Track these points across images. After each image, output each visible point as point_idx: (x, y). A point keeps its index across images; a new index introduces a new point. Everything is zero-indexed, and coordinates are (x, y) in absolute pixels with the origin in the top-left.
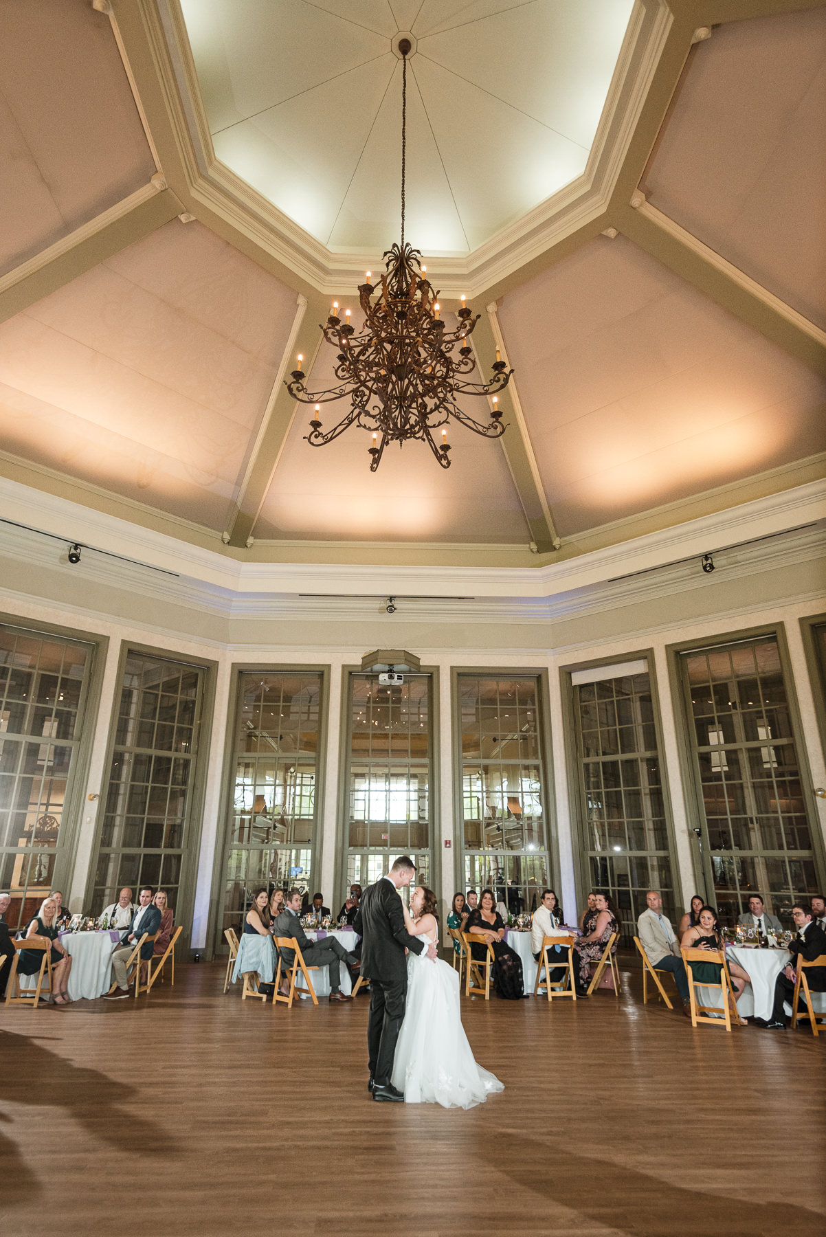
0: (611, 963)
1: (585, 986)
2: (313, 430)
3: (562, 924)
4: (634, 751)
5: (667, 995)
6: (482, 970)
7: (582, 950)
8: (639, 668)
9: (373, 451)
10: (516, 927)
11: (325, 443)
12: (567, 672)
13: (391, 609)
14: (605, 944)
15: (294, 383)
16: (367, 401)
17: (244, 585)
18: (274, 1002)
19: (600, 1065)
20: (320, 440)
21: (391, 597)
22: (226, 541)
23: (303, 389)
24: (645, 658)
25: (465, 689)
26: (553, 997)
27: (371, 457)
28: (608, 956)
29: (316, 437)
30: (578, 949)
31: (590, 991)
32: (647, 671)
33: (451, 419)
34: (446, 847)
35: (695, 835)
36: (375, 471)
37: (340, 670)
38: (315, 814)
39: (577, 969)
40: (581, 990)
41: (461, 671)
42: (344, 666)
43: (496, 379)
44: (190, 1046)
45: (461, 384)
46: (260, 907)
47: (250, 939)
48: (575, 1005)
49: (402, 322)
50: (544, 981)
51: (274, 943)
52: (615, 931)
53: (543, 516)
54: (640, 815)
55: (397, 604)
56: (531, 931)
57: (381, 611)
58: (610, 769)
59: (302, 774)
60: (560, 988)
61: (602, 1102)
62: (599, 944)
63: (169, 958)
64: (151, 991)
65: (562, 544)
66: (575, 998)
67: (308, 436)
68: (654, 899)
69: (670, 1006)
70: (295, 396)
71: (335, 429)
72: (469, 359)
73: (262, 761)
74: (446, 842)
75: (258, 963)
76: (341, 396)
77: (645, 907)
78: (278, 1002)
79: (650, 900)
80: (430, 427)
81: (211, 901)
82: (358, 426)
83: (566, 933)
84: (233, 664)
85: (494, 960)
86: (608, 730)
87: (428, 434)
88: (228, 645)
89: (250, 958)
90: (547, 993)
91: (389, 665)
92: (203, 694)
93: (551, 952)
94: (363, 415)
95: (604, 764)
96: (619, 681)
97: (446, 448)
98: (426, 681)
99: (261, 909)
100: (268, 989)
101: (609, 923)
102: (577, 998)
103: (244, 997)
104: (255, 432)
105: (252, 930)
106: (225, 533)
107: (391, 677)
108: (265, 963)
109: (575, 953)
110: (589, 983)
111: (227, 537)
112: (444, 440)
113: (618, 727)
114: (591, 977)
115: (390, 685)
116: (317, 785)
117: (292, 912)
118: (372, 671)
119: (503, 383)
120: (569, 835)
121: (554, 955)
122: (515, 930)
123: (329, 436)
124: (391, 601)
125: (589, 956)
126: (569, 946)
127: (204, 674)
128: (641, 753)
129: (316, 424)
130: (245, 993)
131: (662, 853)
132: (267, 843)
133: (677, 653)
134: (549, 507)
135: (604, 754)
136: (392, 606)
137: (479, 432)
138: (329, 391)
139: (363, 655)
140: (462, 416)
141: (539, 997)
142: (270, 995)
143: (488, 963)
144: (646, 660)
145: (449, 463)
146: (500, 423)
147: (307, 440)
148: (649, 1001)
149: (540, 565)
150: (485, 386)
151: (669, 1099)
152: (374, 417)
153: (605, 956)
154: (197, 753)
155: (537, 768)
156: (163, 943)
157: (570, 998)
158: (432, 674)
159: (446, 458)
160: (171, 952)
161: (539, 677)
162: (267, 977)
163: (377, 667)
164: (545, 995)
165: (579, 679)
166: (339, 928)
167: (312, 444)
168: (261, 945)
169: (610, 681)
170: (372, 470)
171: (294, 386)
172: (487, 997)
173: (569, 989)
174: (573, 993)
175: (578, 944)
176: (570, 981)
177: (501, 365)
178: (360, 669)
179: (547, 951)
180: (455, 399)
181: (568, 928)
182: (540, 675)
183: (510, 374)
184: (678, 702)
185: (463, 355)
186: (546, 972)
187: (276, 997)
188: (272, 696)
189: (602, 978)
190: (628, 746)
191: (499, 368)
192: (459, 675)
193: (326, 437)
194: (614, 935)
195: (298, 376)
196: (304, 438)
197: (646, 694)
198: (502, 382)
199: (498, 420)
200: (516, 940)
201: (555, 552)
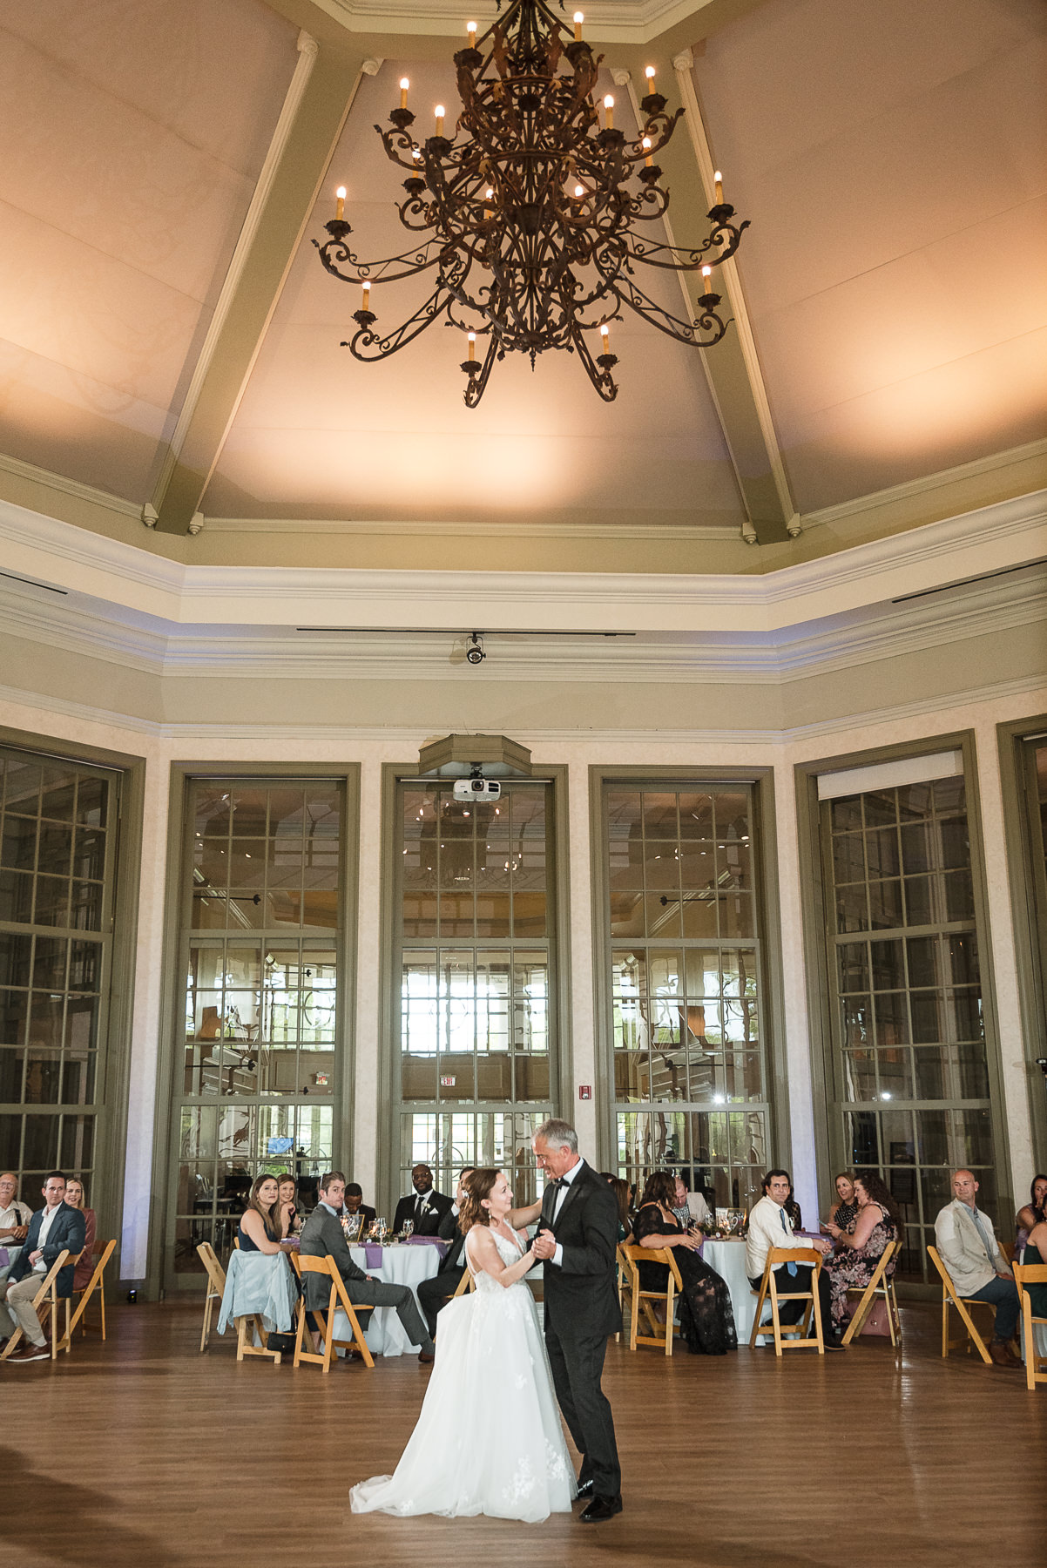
0: (886, 1292)
1: (838, 1331)
2: (359, 328)
3: (798, 1229)
4: (928, 922)
5: (984, 1341)
6: (659, 1306)
7: (835, 1271)
8: (945, 766)
9: (470, 367)
10: (718, 1235)
11: (385, 355)
12: (808, 775)
13: (476, 656)
14: (877, 1260)
15: (331, 243)
16: (465, 274)
17: (190, 611)
18: (296, 1364)
19: (877, 1447)
20: (373, 350)
21: (475, 633)
22: (150, 522)
23: (348, 255)
24: (959, 748)
25: (614, 806)
26: (783, 1349)
27: (466, 377)
28: (881, 1280)
29: (366, 343)
30: (829, 1269)
31: (846, 1340)
32: (961, 772)
33: (626, 310)
34: (581, 1098)
35: (1039, 1071)
36: (473, 406)
37: (378, 773)
38: (339, 1040)
39: (826, 1302)
40: (832, 1339)
41: (609, 774)
42: (386, 767)
43: (716, 238)
44: (174, 1431)
45: (648, 247)
46: (264, 1206)
47: (247, 1259)
48: (821, 1361)
49: (530, 115)
50: (770, 1323)
51: (292, 1267)
52: (891, 1238)
53: (770, 476)
54: (934, 1036)
55: (487, 645)
56: (745, 1240)
57: (455, 659)
58: (886, 954)
59: (287, 966)
60: (794, 1334)
61: (885, 1498)
62: (864, 1260)
63: (96, 1294)
64: (72, 1349)
65: (803, 527)
66: (821, 1351)
67: (349, 340)
68: (964, 1182)
69: (988, 1360)
70: (334, 270)
71: (403, 328)
72: (658, 190)
73: (233, 944)
74: (582, 1090)
75: (264, 1300)
76: (421, 268)
77: (946, 1198)
78: (302, 1363)
79: (959, 1184)
80: (586, 327)
81: (153, 1198)
82: (447, 324)
83: (808, 1243)
84: (173, 763)
85: (681, 1289)
86: (881, 883)
87: (578, 337)
88: (163, 725)
89: (250, 1291)
90: (774, 1344)
91: (472, 763)
92: (119, 821)
93: (781, 1275)
94: (456, 302)
95: (875, 945)
96: (905, 790)
97: (608, 360)
98: (542, 792)
99: (266, 1208)
100: (284, 1344)
101: (878, 1224)
102: (826, 1350)
103: (240, 1357)
104: (209, 308)
105: (249, 1245)
106: (149, 506)
107: (477, 787)
108: (276, 1300)
109: (824, 1277)
110: (844, 1327)
111: (151, 513)
112: (607, 346)
113: (902, 877)
114: (848, 1316)
115: (475, 802)
116: (340, 989)
117: (329, 1209)
118: (438, 776)
119: (729, 247)
120: (808, 1074)
121: (785, 1280)
122: (717, 1240)
123: (392, 341)
124: (475, 641)
125: (846, 1281)
126: (814, 1264)
127: (118, 782)
128: (941, 925)
129: (365, 318)
130: (243, 1349)
131: (975, 1104)
132: (230, 1094)
133: (1018, 738)
134: (782, 454)
135: (876, 926)
136: (478, 650)
137: (677, 336)
138: (397, 259)
139: (421, 745)
140: (645, 304)
141: (759, 1350)
142: (288, 1352)
143: (671, 1294)
144: (959, 752)
145: (614, 391)
146: (715, 316)
147: (347, 348)
148: (950, 1352)
149: (762, 569)
150: (694, 252)
151: (994, 1493)
152: (481, 309)
153: (875, 1280)
154: (113, 931)
155: (749, 952)
156: (86, 1268)
157: (814, 1350)
158: (553, 779)
159: (607, 379)
160: (98, 1284)
161: (757, 784)
162: (283, 1324)
163: (450, 768)
164: (771, 1347)
165: (831, 787)
166: (402, 1240)
167: (359, 357)
168: (268, 1269)
169: (890, 792)
170: (467, 404)
171: (332, 250)
172: (669, 1351)
173: (813, 1335)
174: (819, 1342)
175: (828, 1262)
176: (814, 1323)
177: (724, 211)
178: (416, 771)
179: (775, 1272)
180: (631, 271)
181: (809, 1234)
182: (758, 782)
183: (742, 228)
184: (1017, 832)
185: (644, 180)
186: (772, 1309)
187: (299, 1356)
188: (252, 822)
189: (868, 1318)
190: (919, 913)
191: (722, 216)
192: (605, 781)
193: (385, 344)
194: (892, 1245)
195: (339, 229)
196: (343, 344)
197: (956, 812)
198: (726, 245)
199: (710, 310)
200: (720, 1255)
201: (791, 542)
